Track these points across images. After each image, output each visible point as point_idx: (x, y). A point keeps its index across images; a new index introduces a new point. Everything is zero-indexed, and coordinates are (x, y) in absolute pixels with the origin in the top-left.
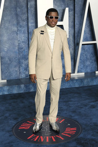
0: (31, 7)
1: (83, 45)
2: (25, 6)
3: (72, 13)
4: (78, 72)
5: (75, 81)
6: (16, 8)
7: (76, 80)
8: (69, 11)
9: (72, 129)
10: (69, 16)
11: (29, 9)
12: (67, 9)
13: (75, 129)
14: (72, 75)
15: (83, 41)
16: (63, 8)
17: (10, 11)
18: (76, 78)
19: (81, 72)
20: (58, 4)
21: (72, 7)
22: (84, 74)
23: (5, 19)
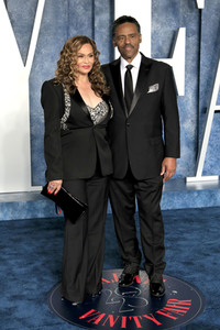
0: (101, 26)
1: (216, 112)
2: (87, 23)
3: (194, 39)
4: (204, 173)
5: (196, 194)
6: (68, 28)
7: (199, 192)
8: (187, 36)
9: (180, 302)
10: (187, 47)
11: (97, 29)
12: (182, 32)
13: (188, 302)
14: (189, 179)
15: (217, 104)
16: (173, 28)
17: (55, 34)
18: (199, 188)
19: (212, 174)
20: (163, 19)
21: (194, 27)
22: (216, 178)
23: (43, 51)
